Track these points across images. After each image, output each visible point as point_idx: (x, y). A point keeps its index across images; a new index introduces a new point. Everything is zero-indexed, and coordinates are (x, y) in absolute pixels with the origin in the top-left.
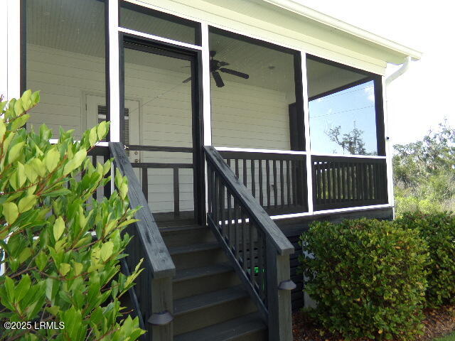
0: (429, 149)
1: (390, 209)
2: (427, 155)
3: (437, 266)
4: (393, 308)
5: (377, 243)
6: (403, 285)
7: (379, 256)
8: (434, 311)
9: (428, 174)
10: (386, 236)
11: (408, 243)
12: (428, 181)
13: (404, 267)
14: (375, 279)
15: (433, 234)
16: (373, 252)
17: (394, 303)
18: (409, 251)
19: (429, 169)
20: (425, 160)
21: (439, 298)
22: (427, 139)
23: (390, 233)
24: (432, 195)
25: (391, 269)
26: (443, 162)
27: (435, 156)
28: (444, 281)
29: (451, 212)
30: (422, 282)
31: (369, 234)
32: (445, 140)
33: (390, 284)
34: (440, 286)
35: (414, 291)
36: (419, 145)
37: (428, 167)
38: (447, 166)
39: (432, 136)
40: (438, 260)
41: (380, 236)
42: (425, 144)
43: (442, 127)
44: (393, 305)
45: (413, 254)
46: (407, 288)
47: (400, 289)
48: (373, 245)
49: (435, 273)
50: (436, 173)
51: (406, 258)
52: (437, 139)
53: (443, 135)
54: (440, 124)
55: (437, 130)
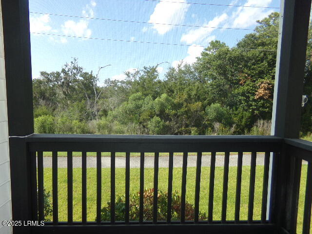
0: (65, 78)
20: (62, 86)
22: (63, 71)
26: (74, 89)
36: (58, 74)
39: (67, 70)
42: (62, 75)
43: (73, 65)
52: (70, 72)
53: (74, 70)
54: (72, 62)
55: (70, 66)
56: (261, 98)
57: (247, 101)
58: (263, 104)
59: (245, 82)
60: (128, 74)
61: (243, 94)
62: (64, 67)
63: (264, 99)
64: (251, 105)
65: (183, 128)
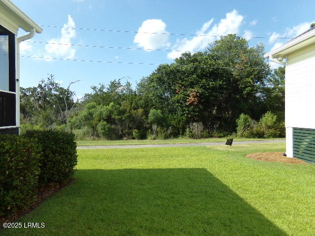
0: (41, 93)
1: (17, 128)
2: (40, 97)
3: (46, 161)
4: (19, 190)
5: (10, 148)
6: (26, 173)
7: (11, 157)
8: (42, 187)
9: (39, 109)
10: (17, 143)
11: (31, 147)
12: (40, 114)
13: (27, 163)
14: (7, 172)
15: (45, 142)
16: (7, 155)
17: (20, 186)
18: (31, 152)
19: (40, 106)
20: (38, 100)
21: (46, 178)
22: (40, 86)
23: (19, 141)
24: (42, 123)
25: (19, 165)
26: (49, 102)
27: (45, 99)
28: (49, 168)
29: (54, 129)
30: (37, 170)
31: (5, 144)
32: (51, 89)
33: (18, 174)
34: (46, 172)
35: (32, 176)
36: (35, 89)
37: (40, 105)
38: (51, 105)
39: (43, 85)
40: (46, 156)
41: (12, 144)
42: (39, 90)
43: (49, 81)
44: (19, 188)
45: (33, 154)
46: (28, 175)
47: (24, 177)
48: (7, 150)
49: (44, 164)
50: (45, 109)
51: (29, 157)
52: (46, 87)
53: (50, 86)
54: (49, 79)
55: (47, 82)
56: (191, 104)
57: (182, 108)
58: (193, 109)
59: (179, 92)
60: (94, 88)
61: (178, 102)
62: (41, 83)
63: (194, 105)
64: (185, 110)
65: (127, 131)
